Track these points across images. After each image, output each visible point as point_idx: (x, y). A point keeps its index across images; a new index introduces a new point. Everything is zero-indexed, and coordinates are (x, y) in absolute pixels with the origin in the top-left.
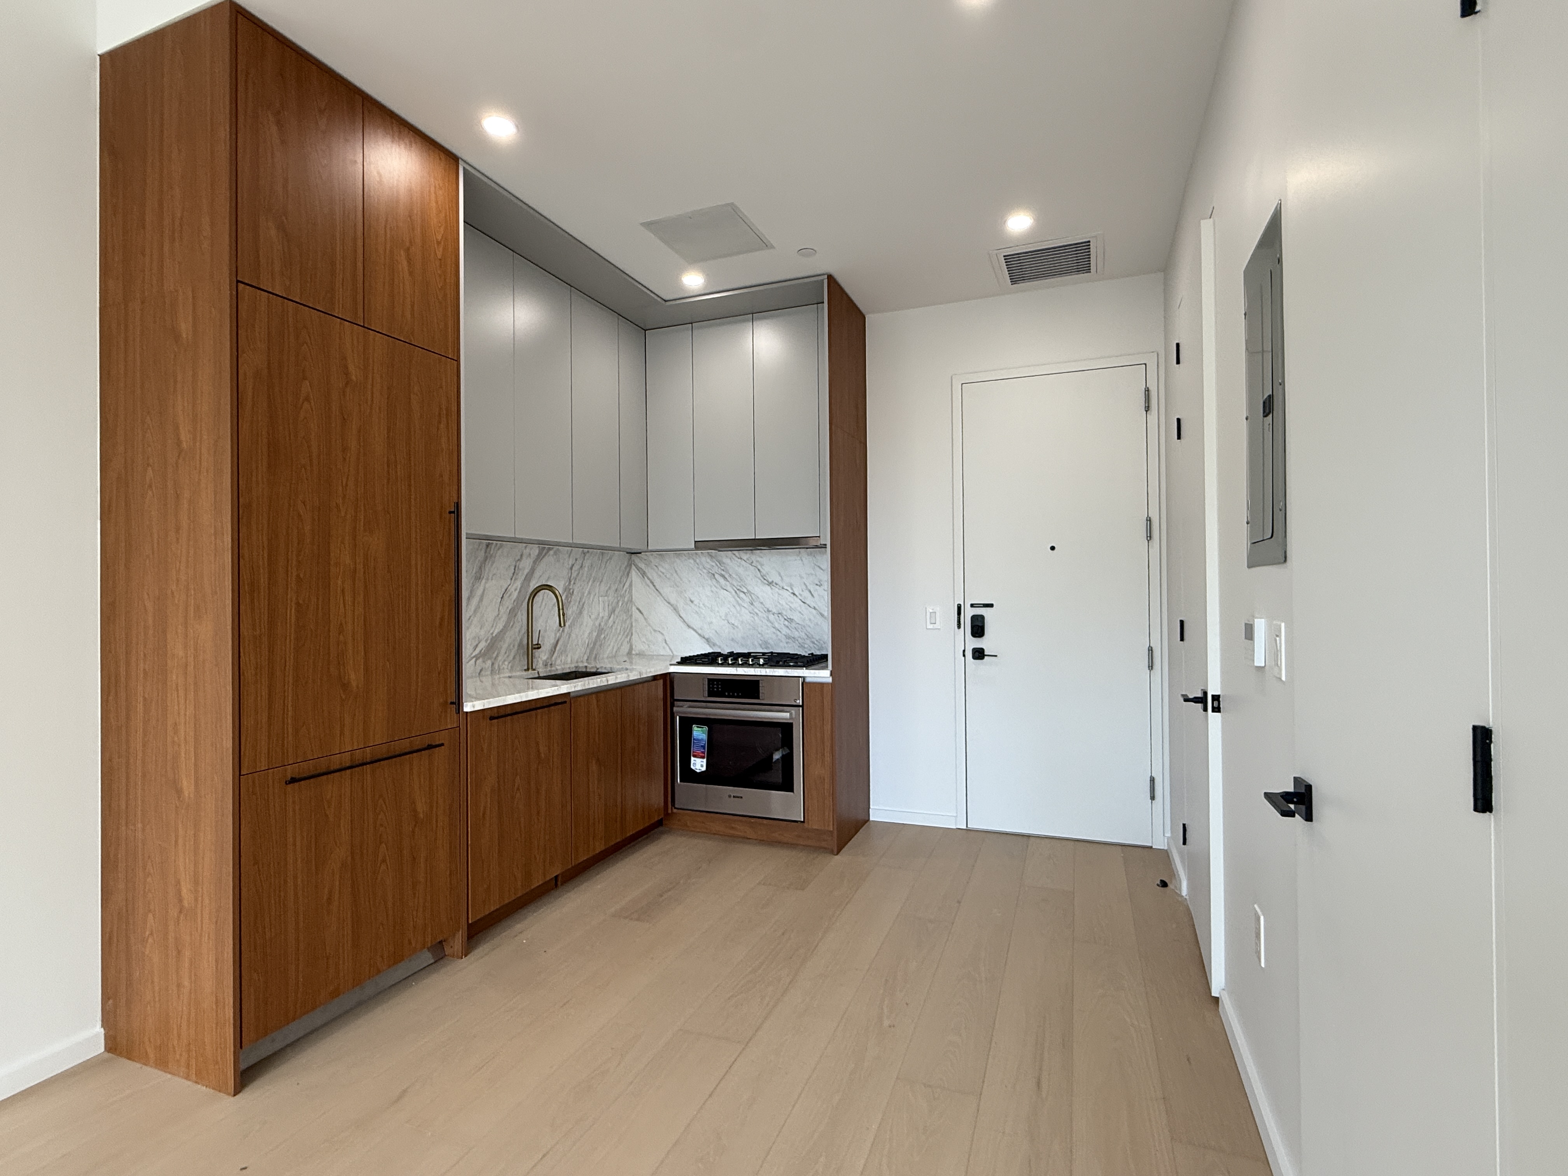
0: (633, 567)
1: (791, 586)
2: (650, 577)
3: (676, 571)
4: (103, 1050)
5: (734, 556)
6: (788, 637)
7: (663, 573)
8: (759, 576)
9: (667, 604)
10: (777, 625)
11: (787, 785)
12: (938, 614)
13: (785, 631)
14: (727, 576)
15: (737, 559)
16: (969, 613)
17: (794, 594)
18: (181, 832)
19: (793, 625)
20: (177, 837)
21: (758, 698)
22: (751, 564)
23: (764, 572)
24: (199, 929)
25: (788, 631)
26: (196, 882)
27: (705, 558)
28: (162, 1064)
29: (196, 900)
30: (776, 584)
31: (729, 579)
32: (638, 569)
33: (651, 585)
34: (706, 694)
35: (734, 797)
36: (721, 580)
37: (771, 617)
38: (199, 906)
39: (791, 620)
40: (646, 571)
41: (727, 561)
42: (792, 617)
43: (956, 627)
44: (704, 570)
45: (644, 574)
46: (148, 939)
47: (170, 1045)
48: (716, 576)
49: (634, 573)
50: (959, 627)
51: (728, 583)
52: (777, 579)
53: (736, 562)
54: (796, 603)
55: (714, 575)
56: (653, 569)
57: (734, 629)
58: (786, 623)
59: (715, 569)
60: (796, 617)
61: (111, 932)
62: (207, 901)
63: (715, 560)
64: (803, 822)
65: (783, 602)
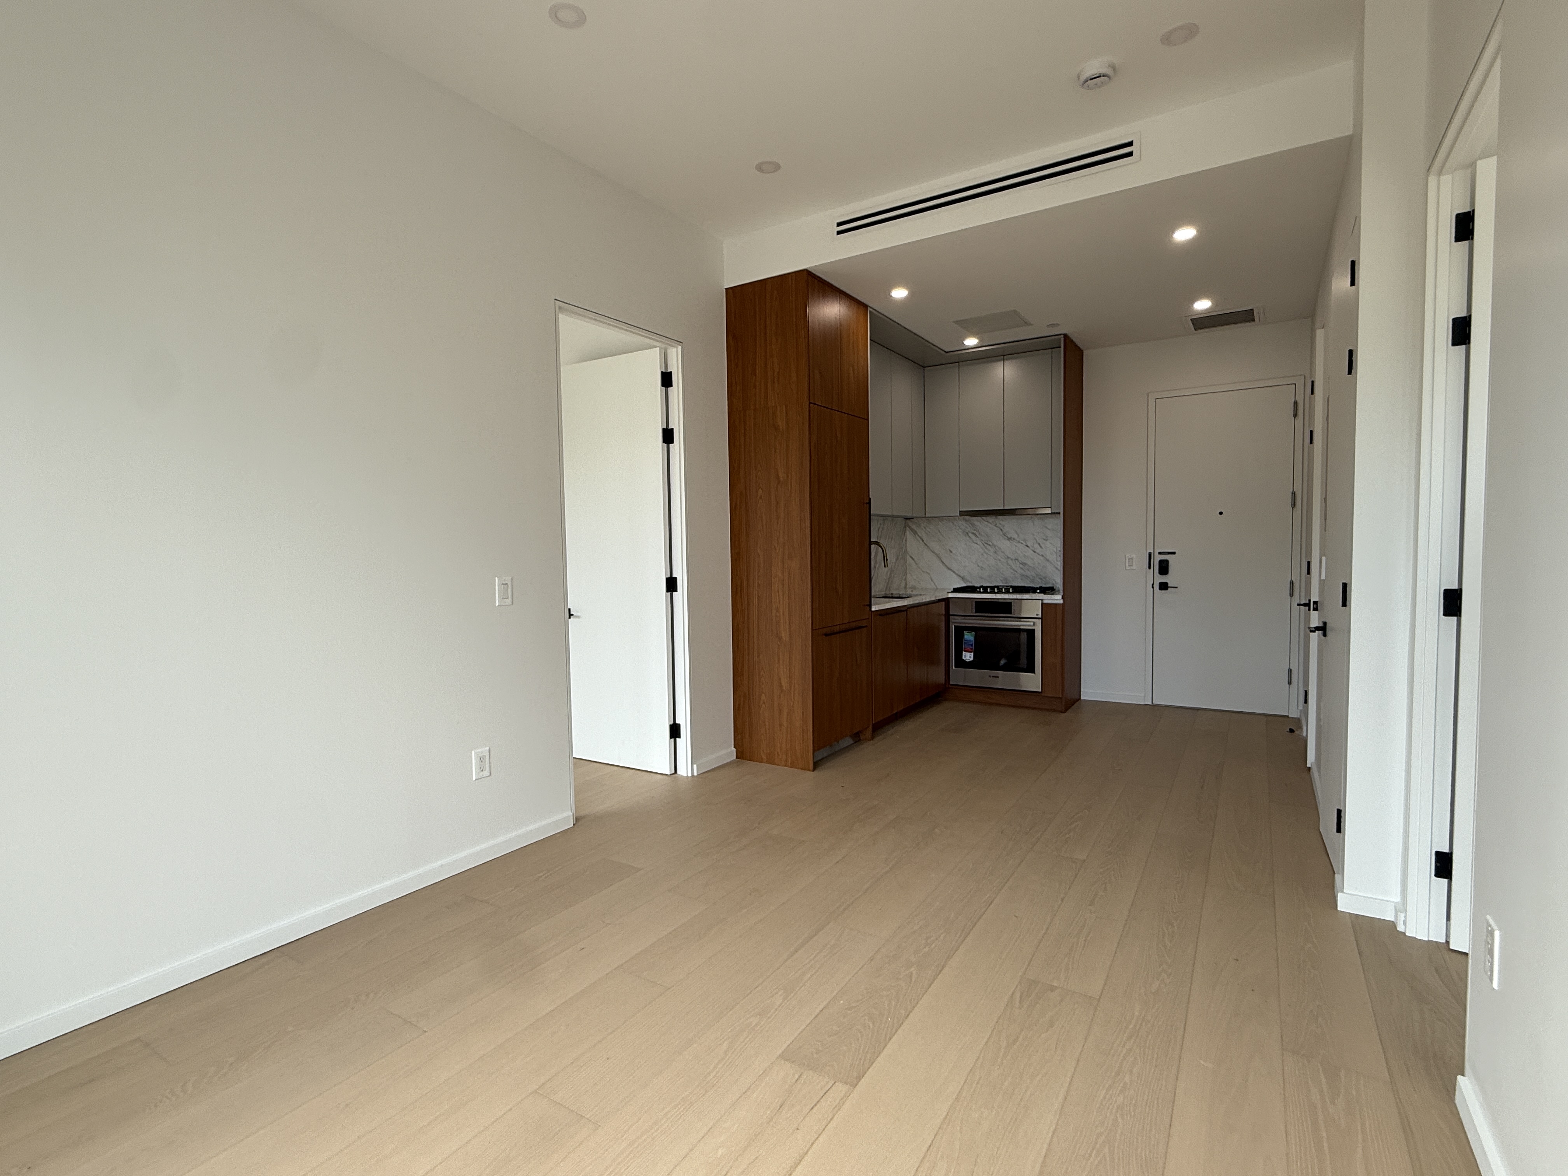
0: (908, 528)
1: (1025, 540)
2: (920, 535)
3: (939, 532)
4: (735, 757)
5: (983, 520)
6: (1022, 575)
7: (929, 532)
8: (1001, 533)
9: (932, 553)
10: (1014, 567)
11: (1031, 669)
12: (1134, 560)
13: (1020, 571)
14: (977, 534)
15: (985, 522)
16: (1158, 558)
17: (1027, 546)
18: (781, 657)
19: (1027, 567)
20: (779, 658)
21: (1011, 613)
22: (996, 525)
23: (1005, 531)
24: (792, 699)
25: (1022, 571)
26: (790, 678)
27: (962, 523)
28: (771, 761)
29: (791, 687)
30: (1014, 539)
31: (979, 536)
32: (912, 529)
33: (921, 541)
34: (974, 610)
35: (993, 677)
36: (973, 537)
37: (1010, 562)
38: (793, 689)
39: (1024, 564)
40: (918, 531)
41: (976, 523)
42: (1025, 562)
43: (1148, 568)
44: (960, 530)
45: (915, 533)
46: (762, 705)
47: (776, 752)
48: (970, 534)
49: (908, 533)
50: (1150, 568)
51: (978, 539)
52: (1015, 536)
53: (984, 525)
54: (1029, 553)
55: (967, 533)
56: (922, 529)
57: (982, 570)
58: (1021, 566)
59: (969, 529)
60: (1029, 562)
61: (739, 705)
62: (797, 686)
63: (968, 523)
64: (1041, 692)
65: (1019, 552)
